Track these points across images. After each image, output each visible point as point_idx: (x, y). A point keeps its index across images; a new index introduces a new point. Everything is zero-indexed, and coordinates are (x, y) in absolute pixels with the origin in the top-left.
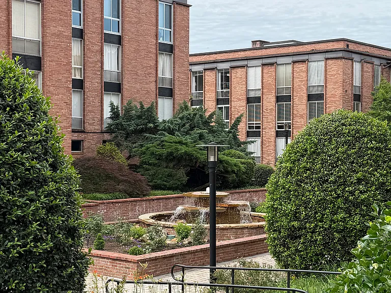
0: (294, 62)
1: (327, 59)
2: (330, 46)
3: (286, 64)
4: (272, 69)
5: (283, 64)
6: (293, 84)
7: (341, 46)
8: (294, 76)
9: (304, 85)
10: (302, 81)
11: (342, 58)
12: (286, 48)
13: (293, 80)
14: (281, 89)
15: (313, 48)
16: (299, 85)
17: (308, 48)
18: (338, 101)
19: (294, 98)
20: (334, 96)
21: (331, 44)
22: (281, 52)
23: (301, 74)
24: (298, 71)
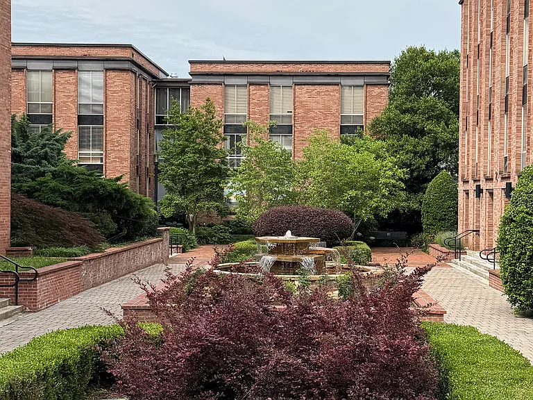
0: (56, 70)
1: (107, 70)
2: (112, 53)
3: (42, 71)
4: (20, 75)
5: (38, 71)
6: (55, 99)
7: (127, 54)
8: (57, 89)
9: (71, 102)
10: (68, 97)
11: (128, 70)
12: (42, 49)
13: (55, 94)
14: (34, 106)
15: (86, 53)
16: (64, 102)
17: (79, 52)
18: (123, 126)
19: (57, 119)
20: (118, 119)
21: (113, 50)
22: (34, 54)
23: (68, 87)
24: (62, 82)
